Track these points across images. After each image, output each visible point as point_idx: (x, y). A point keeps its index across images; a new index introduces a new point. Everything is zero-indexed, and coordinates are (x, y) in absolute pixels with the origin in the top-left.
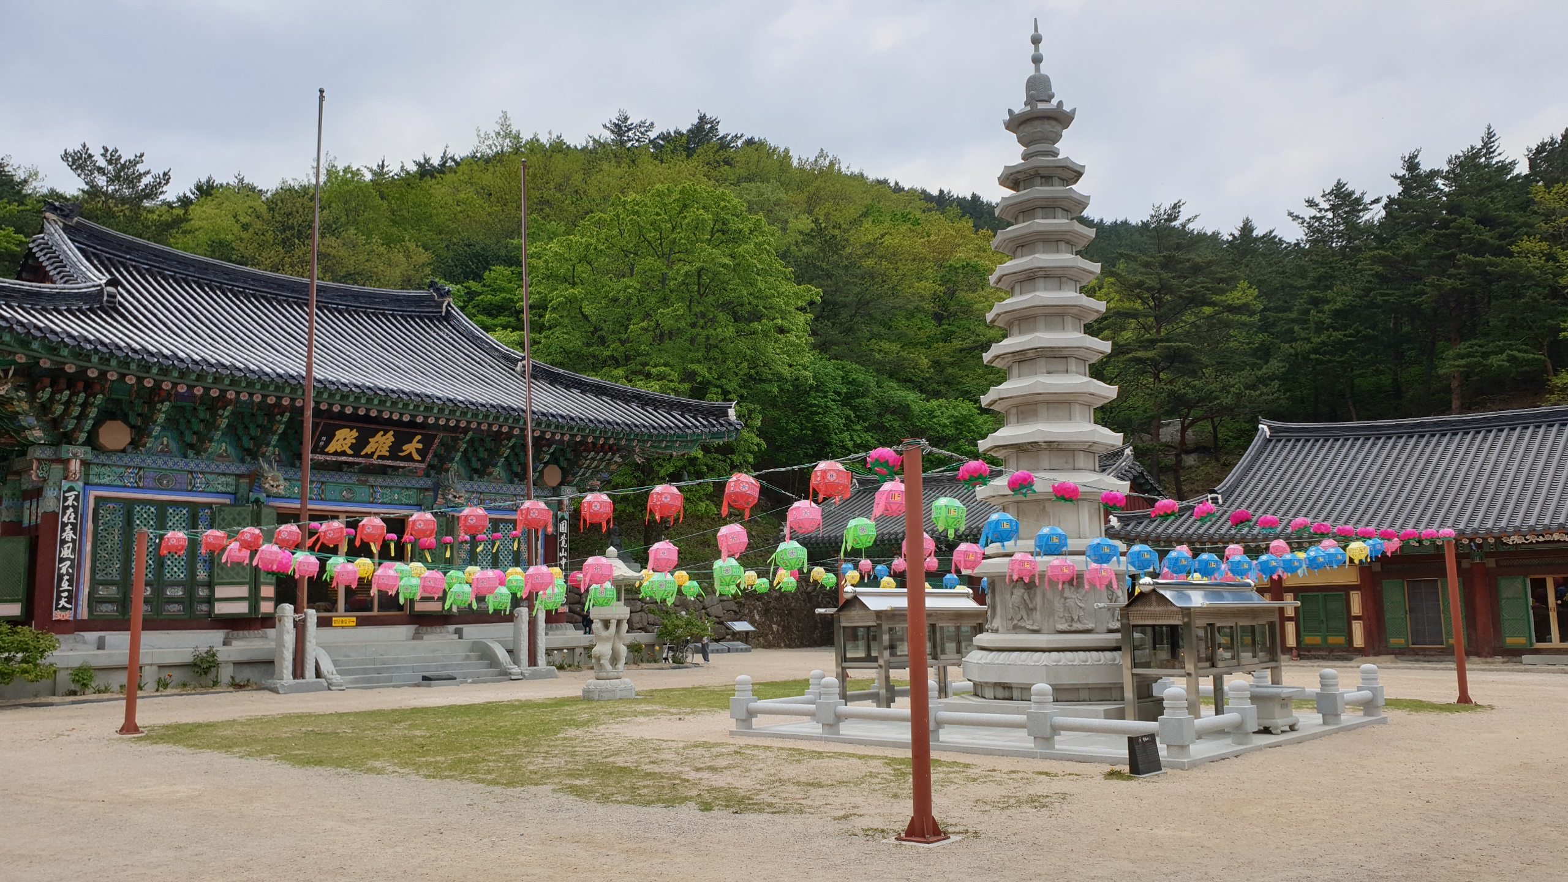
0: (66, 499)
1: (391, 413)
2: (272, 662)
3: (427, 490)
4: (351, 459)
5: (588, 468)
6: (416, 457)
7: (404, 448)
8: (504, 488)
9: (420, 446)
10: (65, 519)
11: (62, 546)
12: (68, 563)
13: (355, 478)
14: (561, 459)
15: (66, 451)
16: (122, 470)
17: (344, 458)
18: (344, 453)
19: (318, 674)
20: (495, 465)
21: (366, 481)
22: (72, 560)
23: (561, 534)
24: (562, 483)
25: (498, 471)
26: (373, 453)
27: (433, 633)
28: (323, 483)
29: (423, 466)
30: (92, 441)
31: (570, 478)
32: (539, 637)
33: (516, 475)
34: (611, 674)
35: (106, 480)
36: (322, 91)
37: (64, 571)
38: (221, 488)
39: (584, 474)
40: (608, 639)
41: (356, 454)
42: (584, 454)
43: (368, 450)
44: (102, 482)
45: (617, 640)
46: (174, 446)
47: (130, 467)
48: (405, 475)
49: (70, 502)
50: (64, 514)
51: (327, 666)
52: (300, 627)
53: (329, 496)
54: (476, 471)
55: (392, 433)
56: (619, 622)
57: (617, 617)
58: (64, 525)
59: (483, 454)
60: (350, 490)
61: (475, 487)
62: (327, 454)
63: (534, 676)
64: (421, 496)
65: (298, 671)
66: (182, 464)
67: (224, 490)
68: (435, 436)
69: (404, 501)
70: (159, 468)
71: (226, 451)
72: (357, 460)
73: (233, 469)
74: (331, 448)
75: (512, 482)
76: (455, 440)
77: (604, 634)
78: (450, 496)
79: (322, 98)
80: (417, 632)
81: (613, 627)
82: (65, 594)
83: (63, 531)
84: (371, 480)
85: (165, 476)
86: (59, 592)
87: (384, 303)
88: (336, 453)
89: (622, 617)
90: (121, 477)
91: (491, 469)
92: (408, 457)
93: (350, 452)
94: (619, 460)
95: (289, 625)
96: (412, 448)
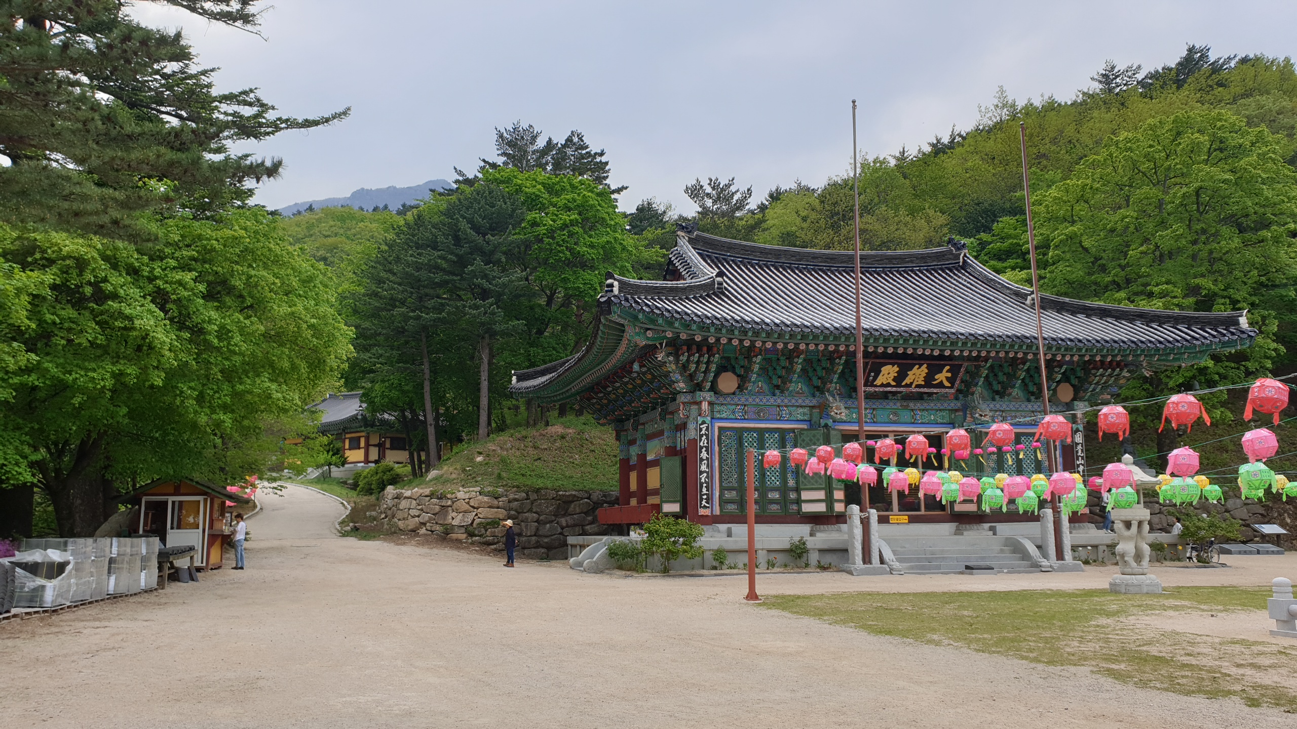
0: (701, 430)
1: (924, 350)
2: (846, 550)
3: (956, 410)
4: (894, 389)
5: (1097, 383)
6: (947, 384)
7: (936, 377)
8: (1023, 406)
9: (949, 375)
10: (702, 444)
11: (701, 463)
12: (705, 475)
13: (899, 404)
14: (1072, 377)
15: (700, 395)
16: (734, 407)
17: (889, 389)
18: (888, 385)
19: (882, 561)
20: (1013, 387)
21: (908, 406)
22: (707, 473)
23: (1077, 444)
24: (1074, 399)
25: (1016, 392)
26: (912, 383)
27: (971, 529)
28: (874, 409)
29: (953, 391)
30: (714, 389)
31: (1081, 394)
32: (1064, 535)
33: (1033, 394)
34: (1136, 570)
35: (724, 415)
36: (854, 102)
37: (703, 480)
38: (800, 417)
39: (1094, 390)
40: (1130, 538)
41: (899, 385)
42: (1093, 371)
43: (907, 381)
44: (722, 416)
45: (1139, 540)
46: (766, 387)
47: (738, 405)
48: (938, 400)
49: (703, 432)
50: (701, 440)
51: (888, 555)
52: (865, 523)
53: (880, 420)
54: (997, 393)
55: (925, 365)
56: (1140, 524)
57: (1138, 518)
58: (701, 448)
59: (1002, 377)
60: (895, 414)
61: (998, 406)
62: (876, 386)
63: (1062, 569)
64: (953, 416)
65: (867, 559)
66: (772, 401)
67: (802, 418)
68: (961, 365)
69: (939, 420)
70: (757, 404)
71: (801, 389)
72: (899, 389)
73: (807, 402)
74: (878, 382)
75: (1029, 400)
76: (978, 367)
77: (1127, 533)
78: (977, 415)
79: (854, 107)
80: (958, 529)
81: (1134, 528)
82: (705, 497)
83: (701, 452)
84: (912, 405)
85: (762, 410)
86: (701, 495)
87: (912, 262)
88: (882, 385)
89: (1142, 518)
90: (734, 412)
91: (1010, 390)
92: (941, 385)
93: (893, 383)
94: (1127, 375)
95: (857, 522)
96: (942, 376)
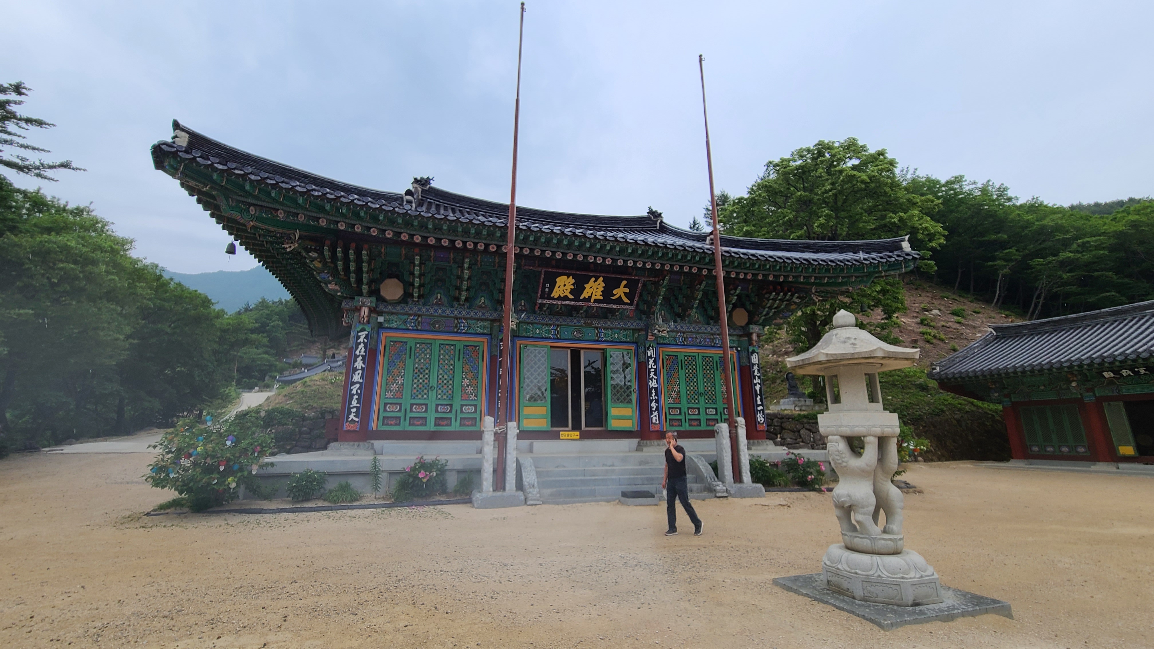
0: (359, 337)
1: (595, 258)
3: (640, 330)
4: (573, 303)
5: (770, 308)
6: (626, 300)
7: (615, 292)
8: (703, 329)
9: (627, 290)
10: (357, 352)
11: (354, 373)
12: (358, 386)
13: (582, 322)
14: (748, 303)
15: (360, 300)
16: (406, 317)
17: (567, 302)
18: (566, 298)
20: (692, 308)
21: (592, 324)
22: (361, 384)
23: (754, 365)
24: (750, 323)
25: (694, 314)
26: (590, 297)
27: (651, 445)
28: (558, 326)
29: (632, 308)
30: (375, 293)
31: (756, 318)
32: (742, 453)
33: (712, 318)
35: (394, 325)
36: (523, 4)
37: (354, 392)
38: (479, 330)
39: (768, 314)
41: (577, 299)
42: (767, 296)
43: (585, 294)
44: (391, 326)
46: (445, 300)
47: (411, 315)
48: (621, 319)
49: (361, 340)
50: (357, 348)
51: (529, 477)
52: (501, 439)
53: (563, 336)
54: (679, 315)
55: (601, 279)
58: (357, 357)
59: (681, 300)
60: (579, 332)
61: (679, 327)
62: (553, 299)
63: (742, 495)
64: (636, 335)
65: (499, 483)
66: (448, 312)
67: (482, 331)
68: (638, 281)
69: (623, 339)
70: (431, 315)
71: (484, 303)
72: (578, 304)
73: (487, 315)
74: (555, 294)
75: (708, 324)
76: (656, 284)
77: (855, 462)
78: (656, 331)
79: (523, 9)
80: (639, 444)
81: (871, 452)
82: (354, 410)
83: (355, 361)
84: (595, 322)
85: (437, 322)
86: (350, 408)
88: (559, 298)
90: (405, 322)
91: (689, 311)
92: (619, 301)
93: (571, 297)
94: (798, 301)
96: (620, 292)
